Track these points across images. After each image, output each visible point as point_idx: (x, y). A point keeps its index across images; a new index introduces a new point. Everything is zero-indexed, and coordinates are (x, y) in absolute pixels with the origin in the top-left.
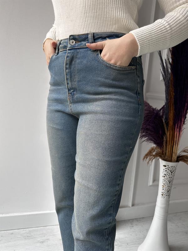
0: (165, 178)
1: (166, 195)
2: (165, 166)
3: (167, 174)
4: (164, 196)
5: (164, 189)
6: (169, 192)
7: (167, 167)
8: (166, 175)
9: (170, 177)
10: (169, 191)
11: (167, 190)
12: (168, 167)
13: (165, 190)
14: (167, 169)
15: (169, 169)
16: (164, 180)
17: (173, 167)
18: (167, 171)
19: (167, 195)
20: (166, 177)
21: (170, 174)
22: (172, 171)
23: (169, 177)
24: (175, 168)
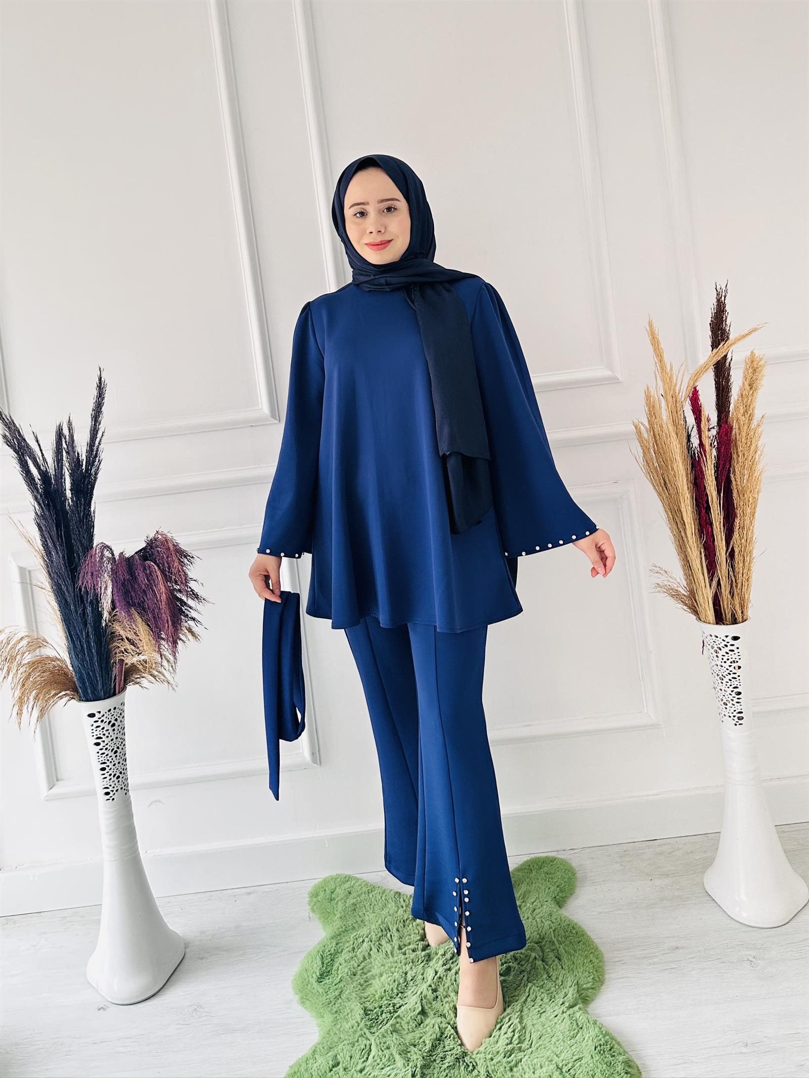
0: (100, 747)
1: (117, 791)
2: (92, 715)
3: (104, 735)
4: (111, 794)
5: (105, 778)
6: (120, 779)
7: (98, 716)
8: (101, 738)
9: (112, 740)
10: (121, 776)
11: (114, 776)
12: (100, 716)
13: (109, 778)
14: (100, 720)
15: (103, 718)
16: (101, 752)
17: (112, 711)
18: (101, 727)
19: (119, 788)
20: (104, 741)
21: (111, 729)
22: (113, 721)
23: (110, 738)
24: (117, 710)
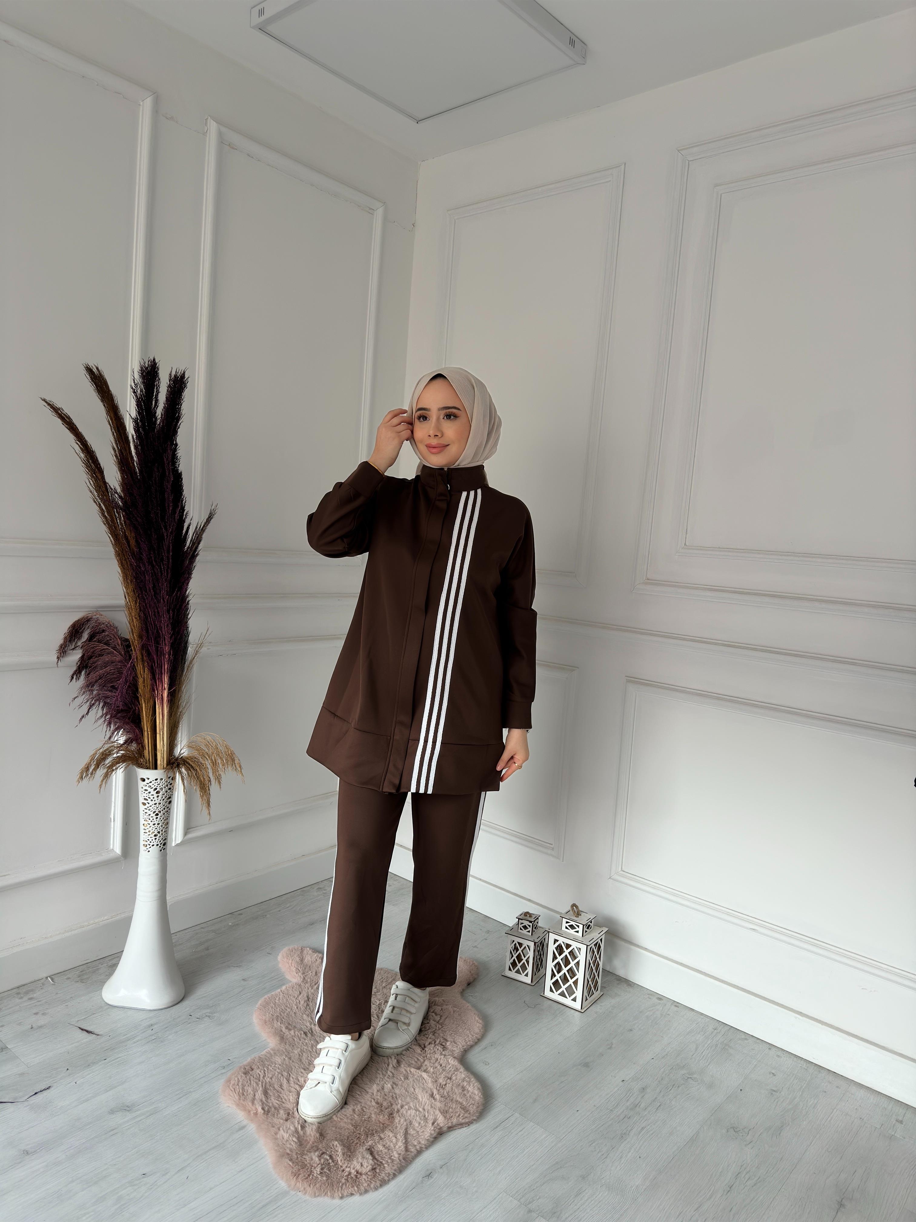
0: (146, 807)
1: (153, 845)
2: (143, 780)
3: (149, 798)
4: (148, 846)
6: (157, 837)
7: (147, 780)
8: (147, 800)
9: (155, 804)
10: (159, 835)
11: (153, 832)
13: (148, 833)
14: (148, 785)
15: (150, 784)
16: (146, 811)
17: (158, 780)
18: (148, 791)
20: (149, 803)
21: (156, 795)
22: (158, 789)
23: (153, 802)
24: (163, 782)
